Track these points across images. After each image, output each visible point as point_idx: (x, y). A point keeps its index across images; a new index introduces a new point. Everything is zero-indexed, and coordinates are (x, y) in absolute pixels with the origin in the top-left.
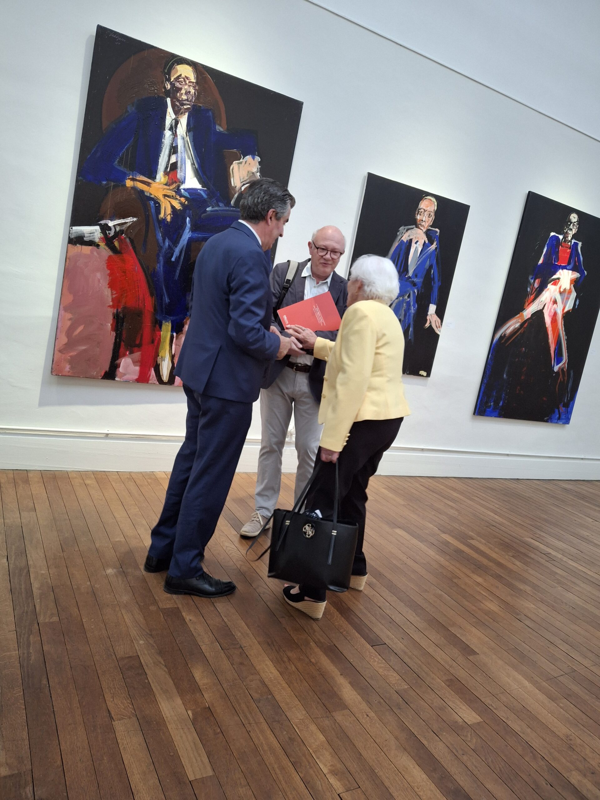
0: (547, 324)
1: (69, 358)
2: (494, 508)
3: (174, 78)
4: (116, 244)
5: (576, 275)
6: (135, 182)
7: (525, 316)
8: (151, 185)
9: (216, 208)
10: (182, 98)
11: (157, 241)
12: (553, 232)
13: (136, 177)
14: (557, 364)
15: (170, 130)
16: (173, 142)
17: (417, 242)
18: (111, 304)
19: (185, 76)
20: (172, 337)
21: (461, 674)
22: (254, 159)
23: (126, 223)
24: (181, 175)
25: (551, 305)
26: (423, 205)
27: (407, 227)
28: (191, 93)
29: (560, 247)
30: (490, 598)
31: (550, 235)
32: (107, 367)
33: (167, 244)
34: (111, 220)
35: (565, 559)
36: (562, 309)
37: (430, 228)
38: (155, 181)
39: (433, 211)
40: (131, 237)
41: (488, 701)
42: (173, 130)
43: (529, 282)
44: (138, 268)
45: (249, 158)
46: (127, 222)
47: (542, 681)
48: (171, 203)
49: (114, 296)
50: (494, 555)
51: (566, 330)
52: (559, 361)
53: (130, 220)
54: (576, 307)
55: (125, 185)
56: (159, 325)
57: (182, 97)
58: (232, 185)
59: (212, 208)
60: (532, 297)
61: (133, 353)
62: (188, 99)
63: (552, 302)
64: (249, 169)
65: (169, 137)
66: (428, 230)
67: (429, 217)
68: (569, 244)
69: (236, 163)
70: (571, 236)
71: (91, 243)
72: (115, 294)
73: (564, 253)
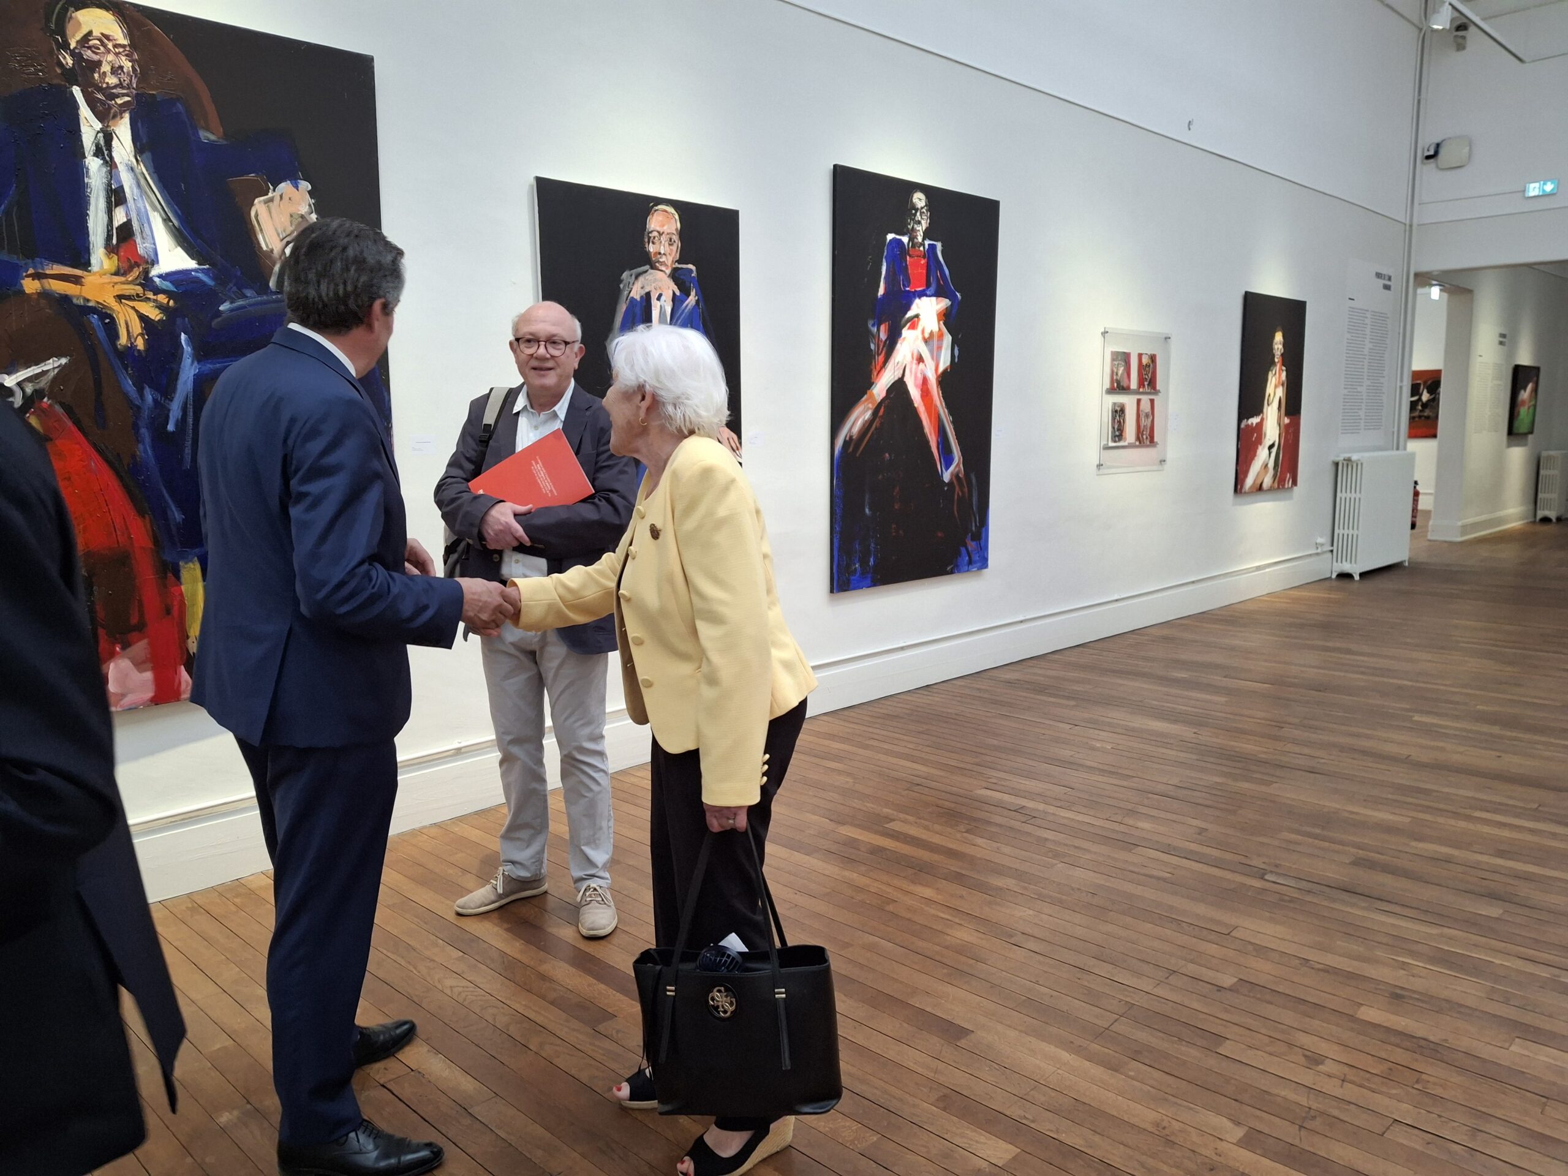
0: (915, 402)
2: (906, 751)
3: (78, 42)
5: (944, 303)
6: (45, 280)
7: (876, 396)
8: (83, 280)
9: (240, 303)
10: (107, 83)
11: (126, 395)
12: (891, 233)
13: (43, 269)
14: (947, 468)
15: (95, 155)
16: (111, 179)
17: (660, 296)
19: (102, 34)
21: (956, 1078)
22: (297, 188)
24: (145, 248)
25: (914, 366)
26: (655, 222)
27: (634, 271)
28: (125, 70)
29: (908, 257)
30: (957, 920)
31: (886, 239)
33: (149, 398)
35: (1051, 809)
36: (933, 368)
37: (677, 265)
38: (90, 271)
39: (675, 232)
40: (63, 401)
41: (1015, 1112)
42: (103, 154)
43: (869, 332)
45: (285, 187)
47: (1089, 1042)
48: (137, 311)
50: (936, 839)
51: (949, 405)
52: (948, 462)
54: (956, 360)
55: (21, 292)
56: (171, 572)
57: (107, 80)
58: (261, 248)
59: (232, 303)
60: (881, 358)
62: (121, 83)
63: (915, 361)
64: (292, 210)
65: (99, 170)
66: (675, 270)
67: (670, 245)
68: (922, 248)
69: (260, 202)
70: (922, 234)
73: (916, 267)
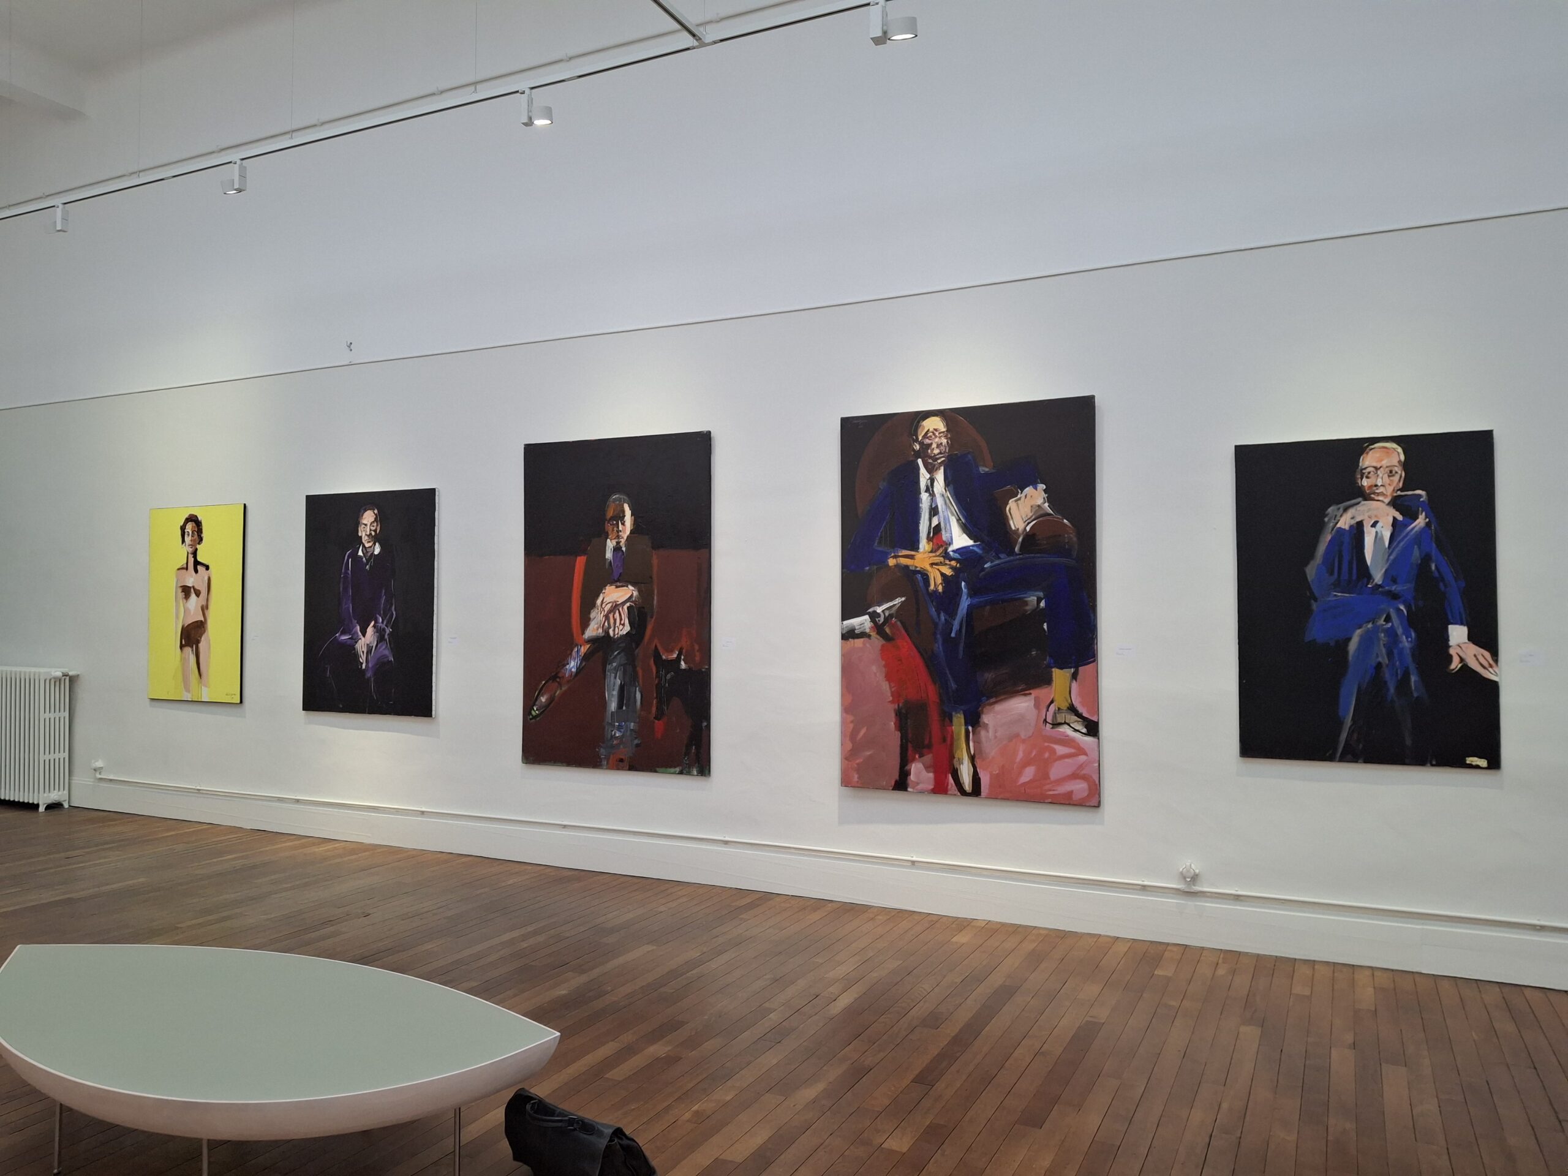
1: (856, 766)
3: (922, 437)
4: (887, 630)
6: (898, 559)
8: (915, 557)
10: (934, 454)
11: (931, 617)
13: (898, 553)
15: (926, 492)
16: (932, 503)
17: (1375, 523)
18: (891, 698)
19: (934, 429)
20: (967, 733)
23: (894, 605)
24: (947, 536)
32: (896, 776)
33: (943, 618)
34: (879, 606)
38: (918, 552)
40: (901, 620)
42: (929, 491)
44: (914, 652)
45: (1029, 490)
46: (896, 604)
49: (893, 689)
53: (898, 601)
55: (888, 565)
57: (934, 452)
59: (991, 563)
61: (923, 756)
62: (941, 451)
65: (927, 499)
66: (1396, 498)
69: (1012, 502)
71: (863, 635)
72: (893, 687)
